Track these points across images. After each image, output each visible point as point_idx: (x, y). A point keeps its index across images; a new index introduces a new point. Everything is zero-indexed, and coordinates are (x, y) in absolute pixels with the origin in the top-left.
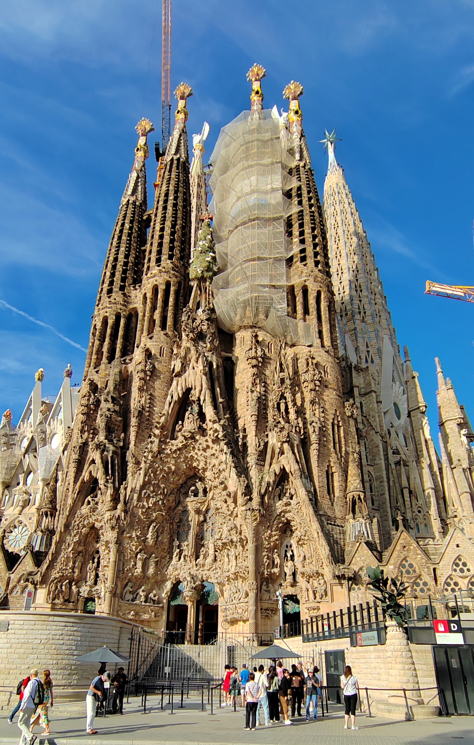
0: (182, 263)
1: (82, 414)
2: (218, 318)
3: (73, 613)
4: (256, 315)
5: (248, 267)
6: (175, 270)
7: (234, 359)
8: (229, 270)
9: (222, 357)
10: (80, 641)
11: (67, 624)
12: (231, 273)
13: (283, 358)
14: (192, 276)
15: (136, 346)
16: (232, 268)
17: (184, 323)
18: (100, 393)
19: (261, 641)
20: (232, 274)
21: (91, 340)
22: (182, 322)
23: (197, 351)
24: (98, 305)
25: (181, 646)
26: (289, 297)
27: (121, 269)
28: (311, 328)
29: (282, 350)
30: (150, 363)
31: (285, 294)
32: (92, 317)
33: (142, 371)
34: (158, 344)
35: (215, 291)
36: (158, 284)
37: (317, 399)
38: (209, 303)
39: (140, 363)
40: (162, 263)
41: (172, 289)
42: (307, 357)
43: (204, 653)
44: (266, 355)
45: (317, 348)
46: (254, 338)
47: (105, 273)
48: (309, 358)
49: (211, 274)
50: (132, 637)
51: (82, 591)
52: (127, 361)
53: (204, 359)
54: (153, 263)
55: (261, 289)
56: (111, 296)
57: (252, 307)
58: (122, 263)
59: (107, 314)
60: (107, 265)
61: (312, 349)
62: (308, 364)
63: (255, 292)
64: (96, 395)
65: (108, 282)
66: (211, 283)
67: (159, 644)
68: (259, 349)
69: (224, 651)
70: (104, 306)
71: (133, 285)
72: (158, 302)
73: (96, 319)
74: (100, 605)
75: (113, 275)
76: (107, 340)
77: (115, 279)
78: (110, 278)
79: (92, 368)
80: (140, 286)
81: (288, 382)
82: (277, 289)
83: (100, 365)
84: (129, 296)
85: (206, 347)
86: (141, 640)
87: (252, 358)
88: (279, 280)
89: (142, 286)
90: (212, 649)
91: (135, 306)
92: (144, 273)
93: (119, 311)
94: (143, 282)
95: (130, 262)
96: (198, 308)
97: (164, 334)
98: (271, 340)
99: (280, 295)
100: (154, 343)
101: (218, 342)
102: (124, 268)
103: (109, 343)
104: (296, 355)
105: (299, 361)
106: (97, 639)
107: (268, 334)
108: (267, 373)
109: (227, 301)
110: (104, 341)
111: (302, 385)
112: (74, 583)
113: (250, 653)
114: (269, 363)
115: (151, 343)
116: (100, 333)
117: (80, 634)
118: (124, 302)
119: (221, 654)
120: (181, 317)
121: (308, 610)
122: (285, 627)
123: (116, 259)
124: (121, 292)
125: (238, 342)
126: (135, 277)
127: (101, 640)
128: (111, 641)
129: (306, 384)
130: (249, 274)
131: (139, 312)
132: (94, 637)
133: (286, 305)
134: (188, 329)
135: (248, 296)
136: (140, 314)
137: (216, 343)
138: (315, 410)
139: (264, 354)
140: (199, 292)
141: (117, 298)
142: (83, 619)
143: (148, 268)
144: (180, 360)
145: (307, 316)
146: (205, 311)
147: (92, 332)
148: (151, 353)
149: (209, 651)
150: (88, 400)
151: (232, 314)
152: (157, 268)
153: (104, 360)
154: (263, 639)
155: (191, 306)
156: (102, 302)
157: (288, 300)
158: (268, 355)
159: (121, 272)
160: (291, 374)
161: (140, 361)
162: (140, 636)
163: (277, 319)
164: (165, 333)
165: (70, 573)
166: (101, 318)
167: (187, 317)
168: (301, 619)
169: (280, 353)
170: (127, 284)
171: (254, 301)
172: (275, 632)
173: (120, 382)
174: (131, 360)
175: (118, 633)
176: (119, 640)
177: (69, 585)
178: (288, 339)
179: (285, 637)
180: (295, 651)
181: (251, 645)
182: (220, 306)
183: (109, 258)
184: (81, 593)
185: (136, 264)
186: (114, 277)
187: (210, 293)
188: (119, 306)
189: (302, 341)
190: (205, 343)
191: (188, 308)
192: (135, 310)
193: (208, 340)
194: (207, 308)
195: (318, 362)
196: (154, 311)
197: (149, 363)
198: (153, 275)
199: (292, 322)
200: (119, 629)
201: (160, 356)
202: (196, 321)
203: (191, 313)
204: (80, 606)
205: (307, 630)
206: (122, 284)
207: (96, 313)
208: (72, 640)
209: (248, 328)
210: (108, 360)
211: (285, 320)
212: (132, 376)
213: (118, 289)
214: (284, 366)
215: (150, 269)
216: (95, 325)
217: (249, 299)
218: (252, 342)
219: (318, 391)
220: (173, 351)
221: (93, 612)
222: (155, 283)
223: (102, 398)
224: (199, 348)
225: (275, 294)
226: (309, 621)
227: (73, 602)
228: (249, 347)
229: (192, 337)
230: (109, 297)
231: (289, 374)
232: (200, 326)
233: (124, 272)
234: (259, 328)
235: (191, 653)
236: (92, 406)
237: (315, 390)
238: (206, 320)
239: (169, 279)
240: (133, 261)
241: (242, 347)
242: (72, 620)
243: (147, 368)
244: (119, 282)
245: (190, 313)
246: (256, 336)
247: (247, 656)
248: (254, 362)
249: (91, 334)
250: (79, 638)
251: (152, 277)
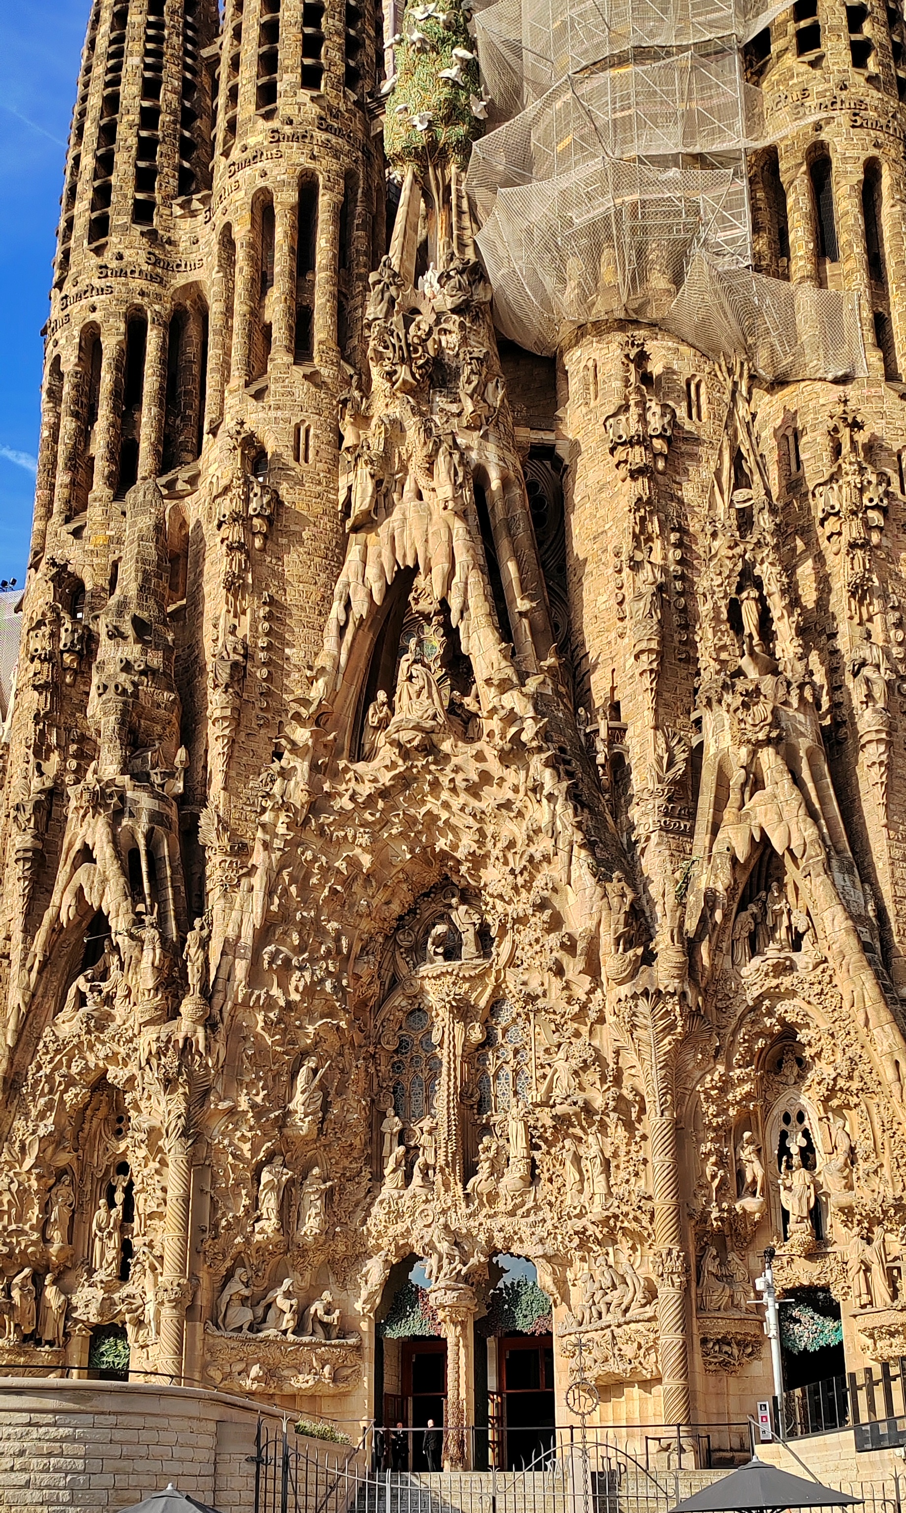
0: (354, 97)
1: (35, 688)
2: (500, 304)
3: (52, 1379)
4: (638, 277)
5: (600, 91)
6: (328, 129)
7: (562, 451)
8: (532, 106)
9: (519, 448)
10: (84, 1472)
11: (36, 1418)
12: (536, 120)
13: (742, 435)
14: (392, 145)
15: (206, 427)
16: (539, 103)
17: (375, 331)
18: (93, 609)
19: (709, 1451)
20: (542, 126)
21: (47, 418)
22: (369, 326)
23: (428, 431)
24: (59, 285)
25: (429, 1479)
26: (760, 195)
27: (133, 141)
28: (847, 307)
29: (741, 403)
30: (263, 487)
31: (743, 184)
32: (44, 332)
33: (236, 518)
34: (287, 414)
35: (481, 196)
36: (270, 186)
37: (875, 579)
38: (462, 246)
39: (227, 489)
40: (280, 102)
41: (325, 201)
42: (831, 424)
43: (510, 1498)
44: (680, 428)
45: (870, 386)
46: (632, 366)
47: (77, 159)
48: (841, 426)
49: (461, 130)
50: (259, 1452)
51: (81, 1304)
52: (180, 486)
53: (456, 457)
54: (247, 107)
55: (652, 173)
56: (104, 246)
57: (621, 249)
58: (135, 117)
59: (97, 316)
60: (80, 129)
61: (850, 390)
62: (837, 451)
63: (632, 186)
64: (79, 615)
65: (90, 194)
66: (463, 168)
67: (352, 1472)
68: (654, 407)
69: (580, 1491)
70: (82, 287)
71: (180, 200)
72: (277, 255)
73: (57, 335)
74: (142, 1347)
75: (105, 164)
76: (104, 411)
77: (114, 179)
78: (96, 177)
79: (57, 518)
80: (204, 201)
81: (765, 521)
82: (713, 167)
83: (85, 509)
84: (170, 242)
85: (459, 415)
86: (292, 1464)
87: (630, 443)
88: (721, 131)
89: (214, 200)
90: (539, 1483)
91: (194, 276)
92: (218, 150)
93: (138, 300)
94: (217, 183)
95: (164, 108)
96: (422, 269)
97: (305, 376)
98: (698, 368)
99: (723, 190)
100: (272, 414)
101: (501, 393)
102: (144, 134)
103: (112, 425)
104: (791, 416)
105: (803, 441)
106: (140, 1465)
107: (684, 348)
108: (689, 492)
109: (529, 232)
110: (92, 417)
111: (819, 530)
112: (49, 1278)
113: (671, 1492)
114: (694, 457)
115: (261, 415)
116: (76, 387)
117: (81, 1449)
118: (154, 264)
119: (569, 1499)
120: (363, 306)
121: (871, 1336)
122: (789, 1400)
123: (112, 103)
124: (139, 228)
125: (574, 385)
126: (186, 165)
127: (156, 1466)
128: (188, 1468)
129: (832, 525)
130: (603, 118)
131: (210, 301)
132: (129, 1458)
133: (748, 229)
134: (389, 353)
135: (605, 205)
136: (215, 308)
137: (497, 396)
138: (870, 619)
139: (674, 423)
140: (423, 205)
141: (126, 253)
142: (90, 1399)
143: (232, 126)
144: (368, 469)
145: (828, 266)
146: (449, 277)
147: (46, 386)
148: (262, 453)
149: (530, 1490)
150: (54, 636)
151: (550, 283)
152: (261, 124)
153: (99, 488)
154: (714, 1444)
155: (395, 262)
156: (73, 270)
157: (755, 209)
158: (687, 427)
159: (134, 152)
160: (775, 491)
161: (224, 482)
162: (286, 1448)
163: (718, 286)
164: (309, 370)
165: (34, 1243)
166: (76, 333)
167: (384, 306)
168: (848, 1369)
169: (731, 414)
170: (158, 197)
171: (627, 224)
172: (754, 1416)
173: (158, 566)
174: (193, 481)
175: (210, 1442)
176: (215, 1463)
177: (34, 1283)
178: (762, 358)
179: (792, 1435)
180: (831, 1481)
181: (674, 1465)
182: (502, 252)
183: (84, 99)
184: (76, 1309)
185: (187, 117)
186: (110, 174)
187: (465, 206)
188: (137, 283)
189: (814, 363)
190: (457, 400)
191: (387, 272)
192: (194, 290)
193: (464, 389)
194: (456, 263)
195: (874, 438)
196: (263, 293)
197: (257, 490)
198: (249, 154)
199: (773, 294)
200: (212, 1427)
201: (297, 459)
202: (418, 318)
203: (399, 287)
204: (77, 1353)
205: (872, 1408)
206: (140, 196)
207: (55, 313)
208: (56, 1471)
209: (609, 330)
210: (111, 486)
211: (747, 286)
212: (202, 539)
213: (126, 219)
214: (750, 464)
215: (239, 131)
216: (58, 358)
217: (607, 218)
218: (627, 380)
219: (878, 547)
220: (341, 438)
221: (122, 1374)
222: (261, 183)
223: (101, 628)
224: (436, 418)
225: (705, 189)
226: (877, 1374)
227: (51, 1343)
228: (617, 401)
229: (405, 382)
230: (98, 251)
231: (768, 493)
232: (435, 336)
233: (146, 149)
234: (652, 325)
235: (466, 1498)
236: (67, 658)
237: (865, 545)
238: (453, 311)
239: (311, 164)
240: (175, 104)
241: (592, 404)
242: (51, 1403)
243: (253, 505)
244: (130, 191)
245: (393, 290)
246: (642, 358)
247: (662, 1504)
248: (638, 456)
249: (44, 396)
250: (80, 1464)
251: (247, 163)
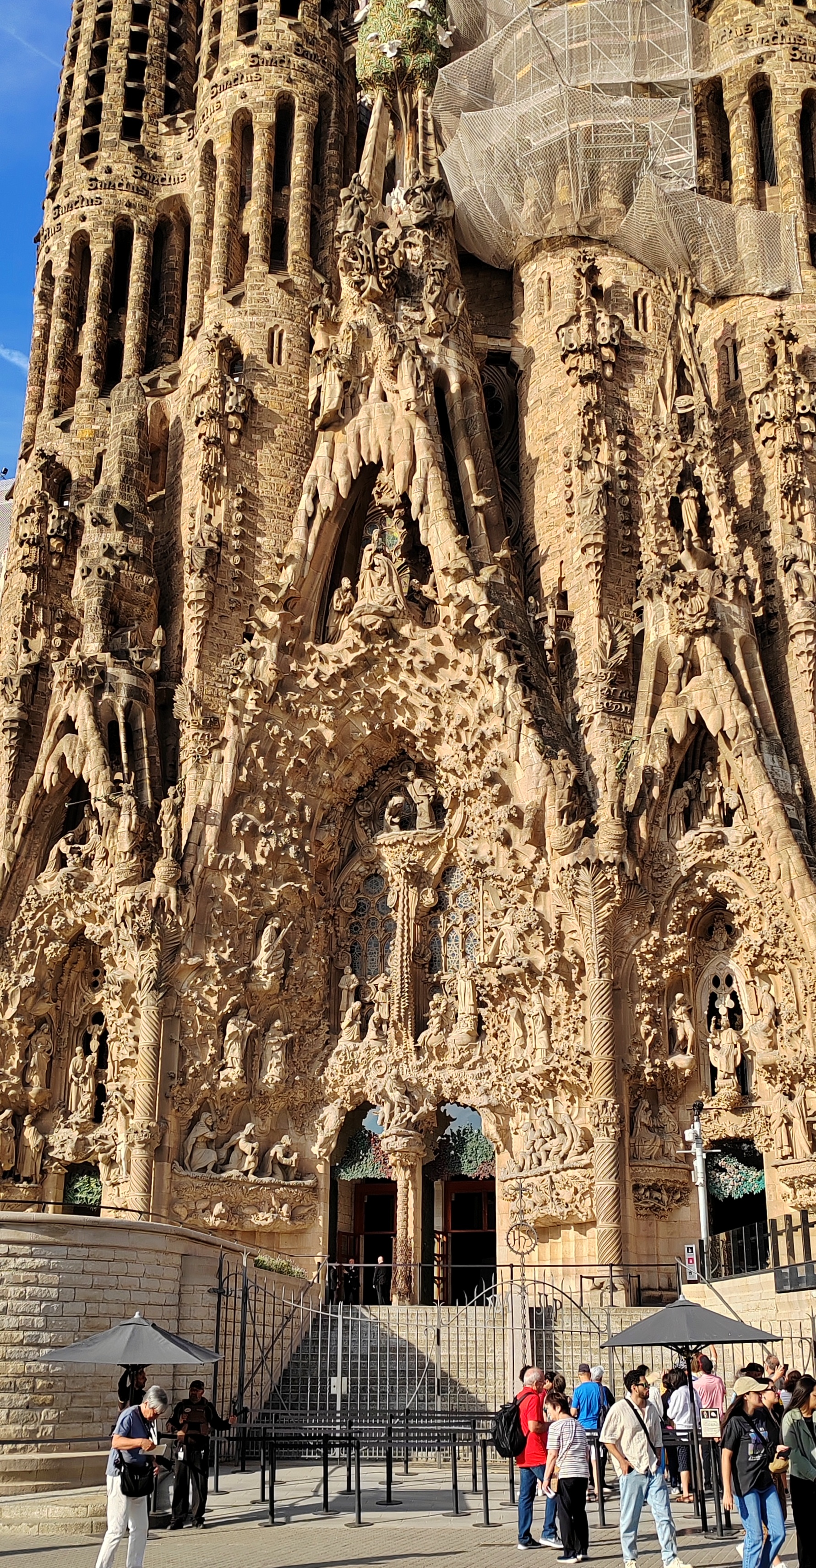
0: (329, 25)
1: (24, 570)
2: (462, 220)
3: (30, 1214)
4: (591, 197)
5: (557, 24)
6: (303, 55)
7: (517, 357)
8: (494, 37)
9: (477, 354)
10: (57, 1300)
11: (14, 1249)
12: (498, 49)
13: (685, 345)
14: (364, 69)
15: (187, 330)
16: (501, 33)
17: (345, 243)
18: (78, 498)
19: (639, 1290)
20: (503, 55)
21: (39, 320)
22: (339, 238)
23: (393, 337)
24: (52, 196)
25: (378, 1312)
26: (704, 122)
27: (122, 63)
28: (784, 228)
29: (684, 316)
30: (239, 387)
31: (689, 112)
32: (37, 240)
33: (213, 415)
34: (262, 319)
35: (445, 119)
36: (250, 107)
37: (806, 481)
38: (427, 165)
39: (205, 388)
40: (260, 29)
41: (300, 121)
42: (768, 335)
43: (453, 1331)
44: (627, 338)
45: (804, 301)
46: (583, 280)
47: (70, 79)
48: (777, 338)
49: (428, 57)
50: (221, 1284)
51: (57, 1144)
52: (161, 384)
53: (419, 362)
54: (229, 33)
55: (605, 100)
56: (94, 160)
57: (574, 170)
58: (124, 41)
59: (86, 225)
60: (74, 51)
61: (786, 305)
62: (773, 361)
63: (586, 112)
64: (66, 503)
65: (82, 112)
66: (429, 93)
67: (307, 1304)
68: (603, 317)
69: (518, 1324)
70: (73, 198)
71: (165, 119)
72: (255, 171)
73: (50, 242)
74: (114, 1185)
75: (97, 83)
76: (92, 314)
77: (104, 98)
78: (87, 96)
79: (46, 413)
80: (188, 119)
81: (705, 426)
82: (661, 95)
83: (73, 404)
84: (155, 157)
85: (422, 322)
86: (251, 1296)
87: (581, 351)
88: (670, 62)
89: (198, 119)
90: (480, 1317)
91: (177, 190)
92: (202, 73)
93: (125, 211)
94: (200, 104)
95: (152, 32)
96: (389, 186)
97: (279, 285)
98: (645, 283)
99: (671, 117)
100: (248, 319)
101: (461, 302)
102: (133, 56)
103: (99, 327)
104: (730, 329)
105: (741, 352)
106: (110, 1295)
107: (632, 264)
108: (634, 398)
109: (490, 153)
110: (80, 319)
111: (755, 435)
112: (28, 1119)
113: (603, 1327)
114: (641, 365)
115: (238, 319)
116: (66, 290)
117: (55, 1279)
118: (141, 178)
119: (508, 1332)
120: (335, 220)
121: (792, 1185)
122: (714, 1243)
123: (103, 27)
124: (127, 144)
125: (529, 296)
126: (172, 86)
127: (124, 1296)
128: (154, 1298)
129: (767, 430)
130: (560, 48)
131: (192, 212)
132: (99, 1287)
133: (693, 153)
134: (358, 264)
135: (560, 129)
136: (197, 220)
137: (457, 305)
138: (801, 519)
139: (622, 333)
140: (391, 127)
141: (115, 167)
142: (64, 1232)
143: (215, 51)
144: (336, 372)
145: (767, 189)
146: (415, 194)
147: (38, 289)
148: (238, 355)
149: (471, 1324)
150: (42, 522)
151: (508, 201)
152: (243, 49)
153: (86, 385)
154: (644, 1283)
155: (365, 179)
156: (65, 182)
157: (700, 136)
158: (634, 337)
159: (123, 73)
160: (715, 398)
161: (202, 382)
162: (246, 1280)
163: (665, 207)
164: (283, 279)
165: (14, 1087)
166: (67, 241)
167: (353, 220)
168: (770, 1216)
169: (675, 325)
170: (145, 115)
171: (581, 147)
172: (682, 1258)
173: (140, 459)
174: (173, 380)
175: (175, 1274)
176: (180, 1294)
177: (14, 1123)
178: (704, 275)
179: (716, 1276)
180: (752, 1319)
181: (607, 1302)
182: (464, 172)
183: (78, 23)
184: (52, 1148)
185: (173, 42)
186: (101, 93)
187: (430, 128)
188: (125, 195)
189: (752, 279)
190: (420, 309)
191: (357, 189)
192: (177, 203)
193: (427, 298)
194: (421, 182)
195: (807, 350)
196: (242, 206)
197: (233, 389)
198: (230, 77)
199: (716, 215)
200: (177, 1260)
201: (270, 361)
202: (386, 232)
203: (368, 203)
204: (53, 1190)
205: (791, 1252)
206: (128, 114)
207: (48, 222)
208: (31, 1298)
209: (563, 246)
210: (97, 383)
211: (692, 207)
212: (181, 434)
213: (115, 135)
214: (691, 372)
215: (222, 55)
216: (49, 264)
217: (562, 141)
218: (578, 293)
219: (809, 451)
220: (312, 342)
221: (94, 1209)
222: (241, 104)
223: (86, 515)
224: (400, 325)
225: (654, 116)
226: (797, 1220)
227: (29, 1180)
228: (569, 312)
229: (372, 291)
230: (89, 165)
231: (708, 400)
232: (401, 249)
233: (135, 70)
234: (603, 242)
235: (413, 1330)
236: (54, 543)
237: (797, 449)
238: (418, 226)
239: (288, 87)
240: (163, 29)
241: (546, 314)
242: (28, 1235)
243: (229, 403)
244: (119, 110)
245: (362, 206)
246: (593, 272)
247: (595, 1338)
248: (587, 363)
249: (36, 299)
250: (54, 1293)
251: (229, 85)
